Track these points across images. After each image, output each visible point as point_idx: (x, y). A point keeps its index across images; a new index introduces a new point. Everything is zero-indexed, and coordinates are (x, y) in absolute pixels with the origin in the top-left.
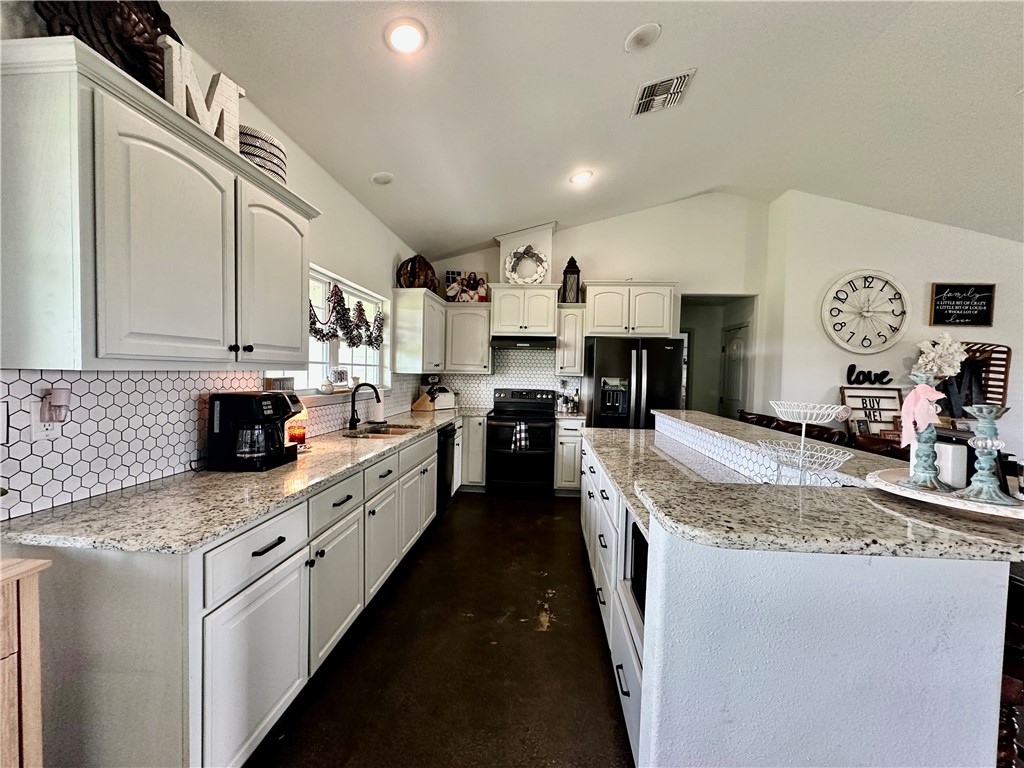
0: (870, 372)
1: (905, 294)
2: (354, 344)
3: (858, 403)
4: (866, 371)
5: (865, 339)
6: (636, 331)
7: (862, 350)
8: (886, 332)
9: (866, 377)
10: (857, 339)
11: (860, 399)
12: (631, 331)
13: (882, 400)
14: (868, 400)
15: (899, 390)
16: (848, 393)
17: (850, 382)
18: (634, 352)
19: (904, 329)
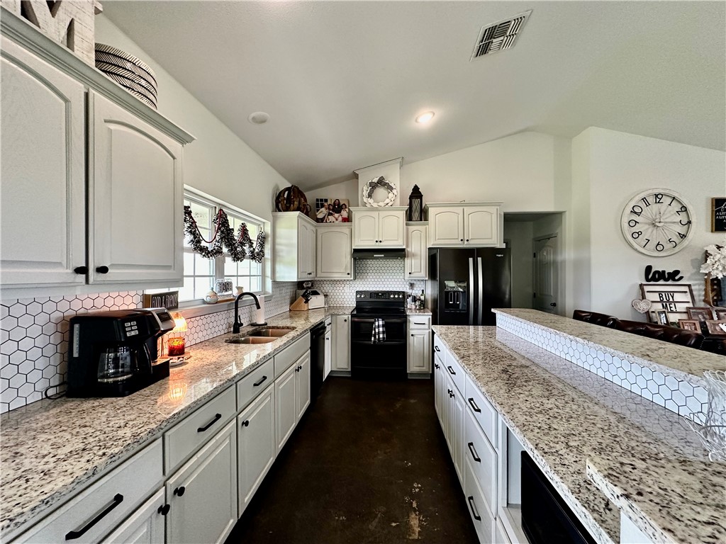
0: (664, 272)
1: (690, 208)
2: (238, 259)
3: (656, 297)
4: (660, 270)
5: (658, 244)
6: (470, 242)
7: (656, 254)
8: (675, 238)
9: (661, 276)
10: (652, 245)
11: (657, 294)
12: (466, 242)
13: (675, 294)
14: (663, 294)
15: (689, 286)
16: (646, 288)
17: (648, 280)
18: (471, 260)
19: (690, 236)
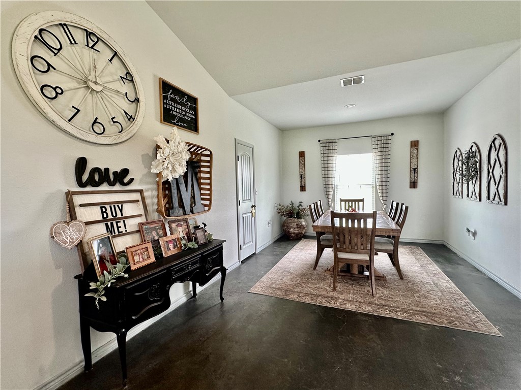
0: (107, 170)
1: (137, 78)
3: (95, 214)
4: (102, 168)
5: (95, 122)
7: (93, 138)
8: (120, 119)
9: (101, 177)
10: (84, 120)
11: (98, 208)
13: (124, 205)
14: (108, 207)
15: (141, 192)
16: (78, 200)
17: (81, 184)
19: (139, 119)
